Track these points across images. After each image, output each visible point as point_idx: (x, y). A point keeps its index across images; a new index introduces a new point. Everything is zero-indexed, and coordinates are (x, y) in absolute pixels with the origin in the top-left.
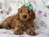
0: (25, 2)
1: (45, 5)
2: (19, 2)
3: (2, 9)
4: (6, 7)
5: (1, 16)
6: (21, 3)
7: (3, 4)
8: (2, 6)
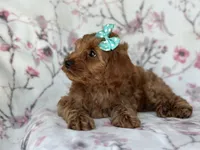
0: (124, 16)
1: (194, 32)
2: (103, 16)
3: (46, 40)
4: (60, 34)
5: (48, 67)
6: (112, 18)
7: (49, 21)
8: (46, 30)
